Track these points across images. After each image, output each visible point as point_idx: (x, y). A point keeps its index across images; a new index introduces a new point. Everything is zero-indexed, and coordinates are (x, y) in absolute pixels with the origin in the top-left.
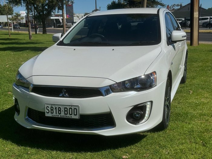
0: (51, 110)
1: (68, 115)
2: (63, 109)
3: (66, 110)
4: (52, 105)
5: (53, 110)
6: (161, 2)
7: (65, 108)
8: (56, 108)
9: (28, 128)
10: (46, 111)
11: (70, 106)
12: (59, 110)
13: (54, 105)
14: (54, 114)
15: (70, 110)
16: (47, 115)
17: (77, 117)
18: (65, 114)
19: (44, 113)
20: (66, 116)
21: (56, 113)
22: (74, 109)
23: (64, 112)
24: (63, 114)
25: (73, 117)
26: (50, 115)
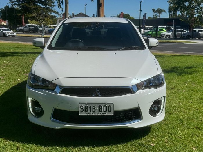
0: (85, 109)
1: (103, 112)
2: (97, 107)
3: (100, 108)
4: (86, 104)
5: (87, 109)
6: (55, 10)
7: (99, 106)
8: (90, 107)
9: (57, 128)
10: (80, 110)
11: (104, 104)
12: (93, 109)
13: (88, 104)
14: (89, 112)
15: (105, 107)
16: (80, 114)
17: (111, 114)
18: (99, 111)
19: (78, 112)
20: (101, 113)
21: (90, 112)
22: (109, 106)
23: (98, 110)
24: (97, 112)
25: (108, 113)
26: (84, 114)
